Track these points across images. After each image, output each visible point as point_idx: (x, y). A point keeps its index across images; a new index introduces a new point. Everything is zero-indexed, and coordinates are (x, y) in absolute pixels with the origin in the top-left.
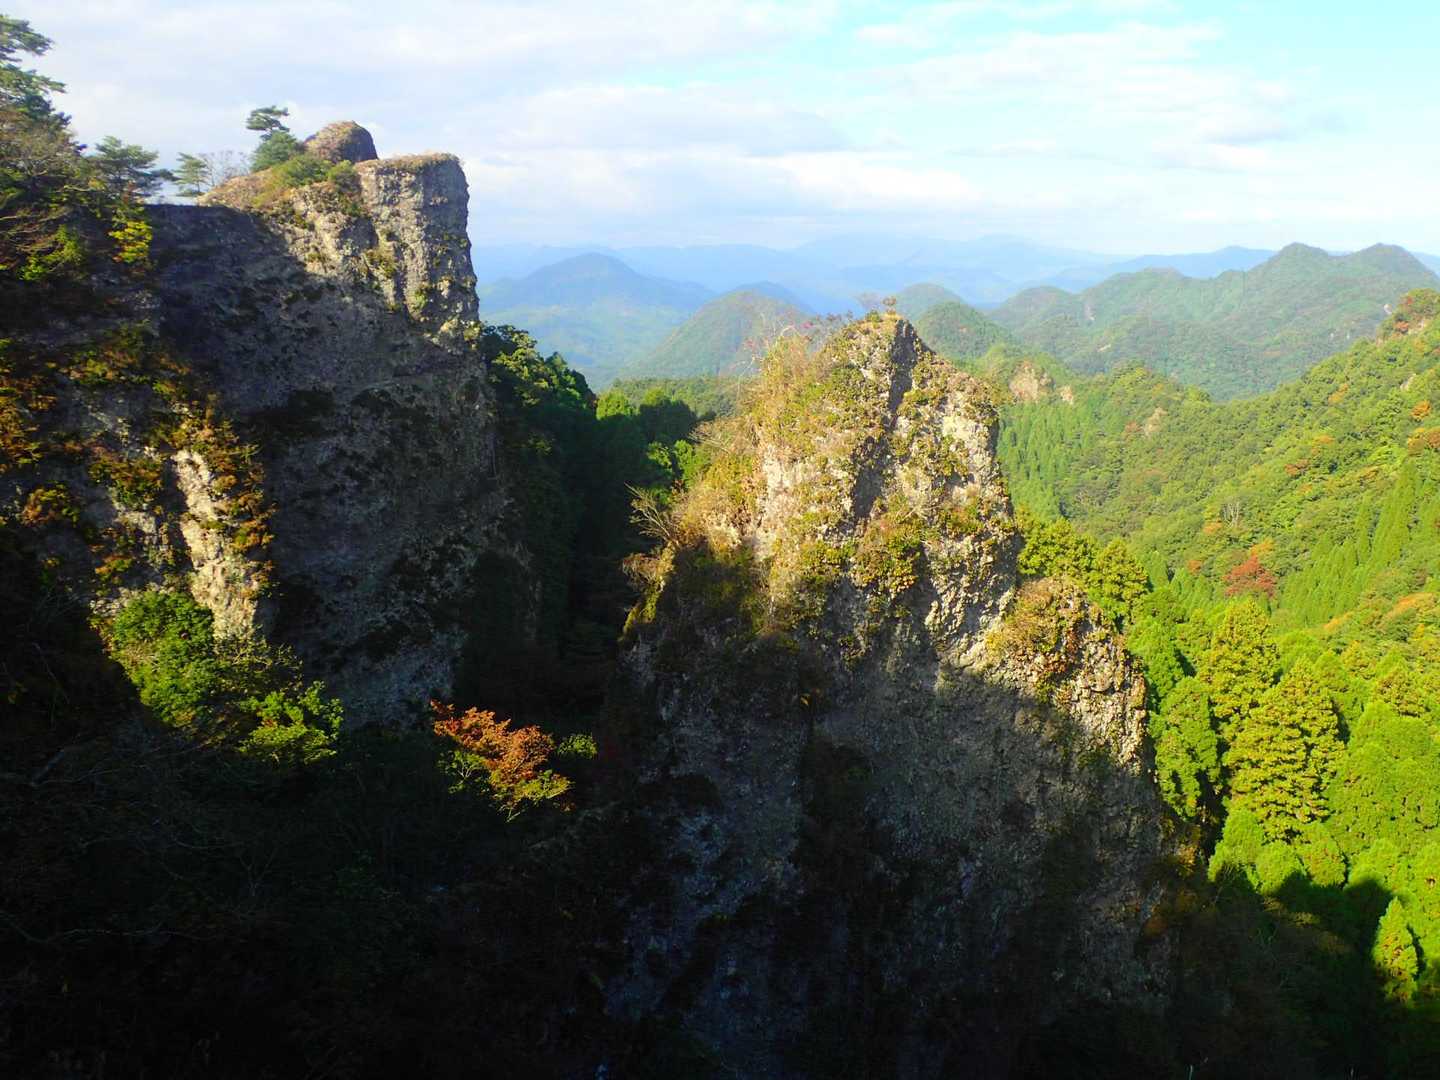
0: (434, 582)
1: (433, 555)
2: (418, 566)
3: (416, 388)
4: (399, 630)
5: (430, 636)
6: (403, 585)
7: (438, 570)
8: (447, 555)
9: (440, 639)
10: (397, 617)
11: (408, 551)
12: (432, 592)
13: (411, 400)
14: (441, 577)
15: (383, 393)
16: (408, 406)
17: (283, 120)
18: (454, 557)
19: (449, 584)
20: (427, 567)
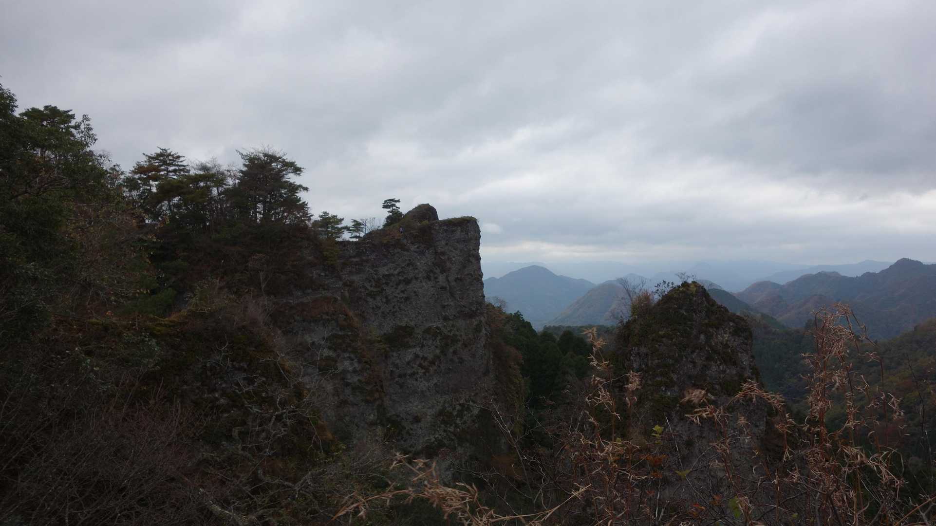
0: (458, 421)
1: (458, 407)
2: (451, 413)
3: (453, 326)
4: (441, 444)
5: (455, 448)
6: (444, 422)
7: (460, 414)
8: (465, 408)
9: (460, 450)
10: (440, 437)
11: (447, 405)
12: (457, 426)
13: (450, 331)
14: (462, 418)
15: (438, 328)
16: (449, 334)
17: (397, 204)
18: (468, 409)
19: (465, 422)
20: (455, 413)
